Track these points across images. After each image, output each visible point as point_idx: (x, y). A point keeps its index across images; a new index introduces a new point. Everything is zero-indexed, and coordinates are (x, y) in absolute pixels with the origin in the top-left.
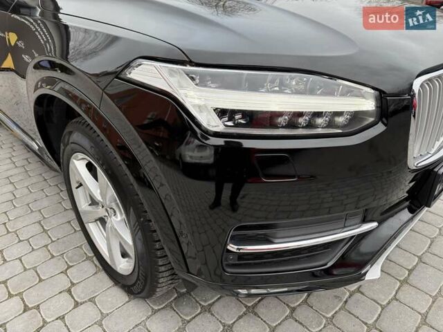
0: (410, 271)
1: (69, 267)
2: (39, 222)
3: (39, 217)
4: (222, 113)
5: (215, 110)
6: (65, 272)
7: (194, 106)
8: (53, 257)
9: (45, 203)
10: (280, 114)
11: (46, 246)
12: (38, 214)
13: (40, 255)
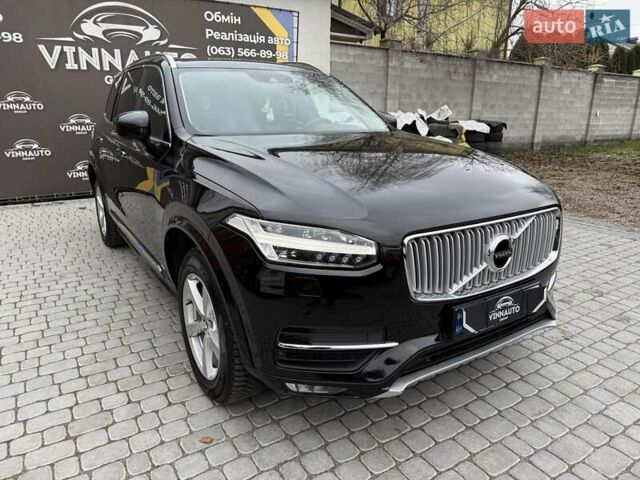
0: (482, 421)
1: (169, 377)
2: (150, 340)
3: (150, 336)
4: (278, 250)
5: (275, 248)
6: (165, 381)
7: (262, 244)
8: (157, 368)
9: (158, 324)
10: (317, 253)
11: (153, 359)
12: (150, 333)
13: (148, 365)
